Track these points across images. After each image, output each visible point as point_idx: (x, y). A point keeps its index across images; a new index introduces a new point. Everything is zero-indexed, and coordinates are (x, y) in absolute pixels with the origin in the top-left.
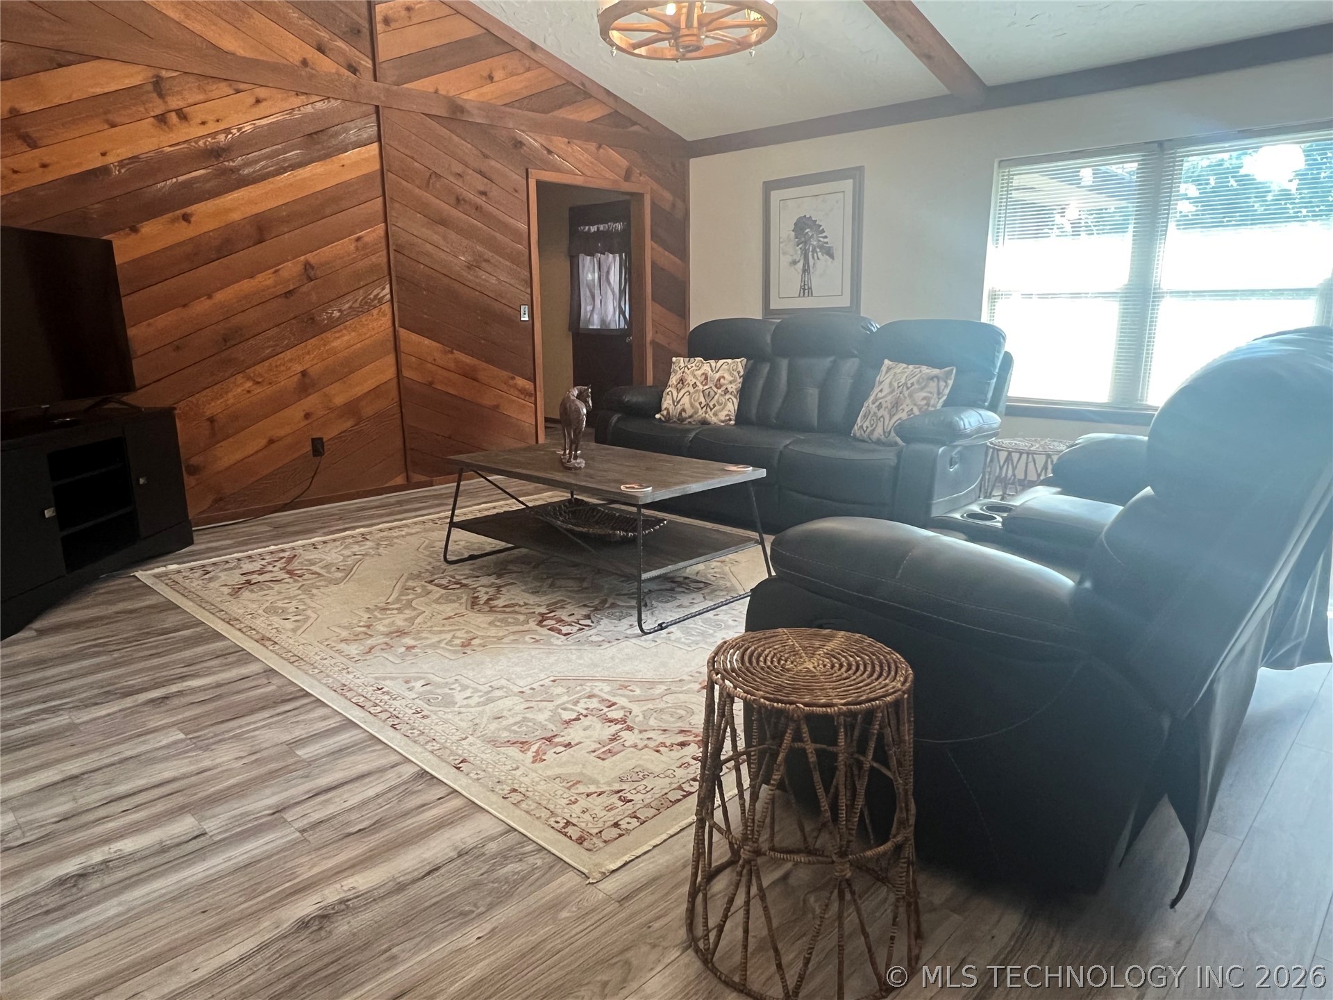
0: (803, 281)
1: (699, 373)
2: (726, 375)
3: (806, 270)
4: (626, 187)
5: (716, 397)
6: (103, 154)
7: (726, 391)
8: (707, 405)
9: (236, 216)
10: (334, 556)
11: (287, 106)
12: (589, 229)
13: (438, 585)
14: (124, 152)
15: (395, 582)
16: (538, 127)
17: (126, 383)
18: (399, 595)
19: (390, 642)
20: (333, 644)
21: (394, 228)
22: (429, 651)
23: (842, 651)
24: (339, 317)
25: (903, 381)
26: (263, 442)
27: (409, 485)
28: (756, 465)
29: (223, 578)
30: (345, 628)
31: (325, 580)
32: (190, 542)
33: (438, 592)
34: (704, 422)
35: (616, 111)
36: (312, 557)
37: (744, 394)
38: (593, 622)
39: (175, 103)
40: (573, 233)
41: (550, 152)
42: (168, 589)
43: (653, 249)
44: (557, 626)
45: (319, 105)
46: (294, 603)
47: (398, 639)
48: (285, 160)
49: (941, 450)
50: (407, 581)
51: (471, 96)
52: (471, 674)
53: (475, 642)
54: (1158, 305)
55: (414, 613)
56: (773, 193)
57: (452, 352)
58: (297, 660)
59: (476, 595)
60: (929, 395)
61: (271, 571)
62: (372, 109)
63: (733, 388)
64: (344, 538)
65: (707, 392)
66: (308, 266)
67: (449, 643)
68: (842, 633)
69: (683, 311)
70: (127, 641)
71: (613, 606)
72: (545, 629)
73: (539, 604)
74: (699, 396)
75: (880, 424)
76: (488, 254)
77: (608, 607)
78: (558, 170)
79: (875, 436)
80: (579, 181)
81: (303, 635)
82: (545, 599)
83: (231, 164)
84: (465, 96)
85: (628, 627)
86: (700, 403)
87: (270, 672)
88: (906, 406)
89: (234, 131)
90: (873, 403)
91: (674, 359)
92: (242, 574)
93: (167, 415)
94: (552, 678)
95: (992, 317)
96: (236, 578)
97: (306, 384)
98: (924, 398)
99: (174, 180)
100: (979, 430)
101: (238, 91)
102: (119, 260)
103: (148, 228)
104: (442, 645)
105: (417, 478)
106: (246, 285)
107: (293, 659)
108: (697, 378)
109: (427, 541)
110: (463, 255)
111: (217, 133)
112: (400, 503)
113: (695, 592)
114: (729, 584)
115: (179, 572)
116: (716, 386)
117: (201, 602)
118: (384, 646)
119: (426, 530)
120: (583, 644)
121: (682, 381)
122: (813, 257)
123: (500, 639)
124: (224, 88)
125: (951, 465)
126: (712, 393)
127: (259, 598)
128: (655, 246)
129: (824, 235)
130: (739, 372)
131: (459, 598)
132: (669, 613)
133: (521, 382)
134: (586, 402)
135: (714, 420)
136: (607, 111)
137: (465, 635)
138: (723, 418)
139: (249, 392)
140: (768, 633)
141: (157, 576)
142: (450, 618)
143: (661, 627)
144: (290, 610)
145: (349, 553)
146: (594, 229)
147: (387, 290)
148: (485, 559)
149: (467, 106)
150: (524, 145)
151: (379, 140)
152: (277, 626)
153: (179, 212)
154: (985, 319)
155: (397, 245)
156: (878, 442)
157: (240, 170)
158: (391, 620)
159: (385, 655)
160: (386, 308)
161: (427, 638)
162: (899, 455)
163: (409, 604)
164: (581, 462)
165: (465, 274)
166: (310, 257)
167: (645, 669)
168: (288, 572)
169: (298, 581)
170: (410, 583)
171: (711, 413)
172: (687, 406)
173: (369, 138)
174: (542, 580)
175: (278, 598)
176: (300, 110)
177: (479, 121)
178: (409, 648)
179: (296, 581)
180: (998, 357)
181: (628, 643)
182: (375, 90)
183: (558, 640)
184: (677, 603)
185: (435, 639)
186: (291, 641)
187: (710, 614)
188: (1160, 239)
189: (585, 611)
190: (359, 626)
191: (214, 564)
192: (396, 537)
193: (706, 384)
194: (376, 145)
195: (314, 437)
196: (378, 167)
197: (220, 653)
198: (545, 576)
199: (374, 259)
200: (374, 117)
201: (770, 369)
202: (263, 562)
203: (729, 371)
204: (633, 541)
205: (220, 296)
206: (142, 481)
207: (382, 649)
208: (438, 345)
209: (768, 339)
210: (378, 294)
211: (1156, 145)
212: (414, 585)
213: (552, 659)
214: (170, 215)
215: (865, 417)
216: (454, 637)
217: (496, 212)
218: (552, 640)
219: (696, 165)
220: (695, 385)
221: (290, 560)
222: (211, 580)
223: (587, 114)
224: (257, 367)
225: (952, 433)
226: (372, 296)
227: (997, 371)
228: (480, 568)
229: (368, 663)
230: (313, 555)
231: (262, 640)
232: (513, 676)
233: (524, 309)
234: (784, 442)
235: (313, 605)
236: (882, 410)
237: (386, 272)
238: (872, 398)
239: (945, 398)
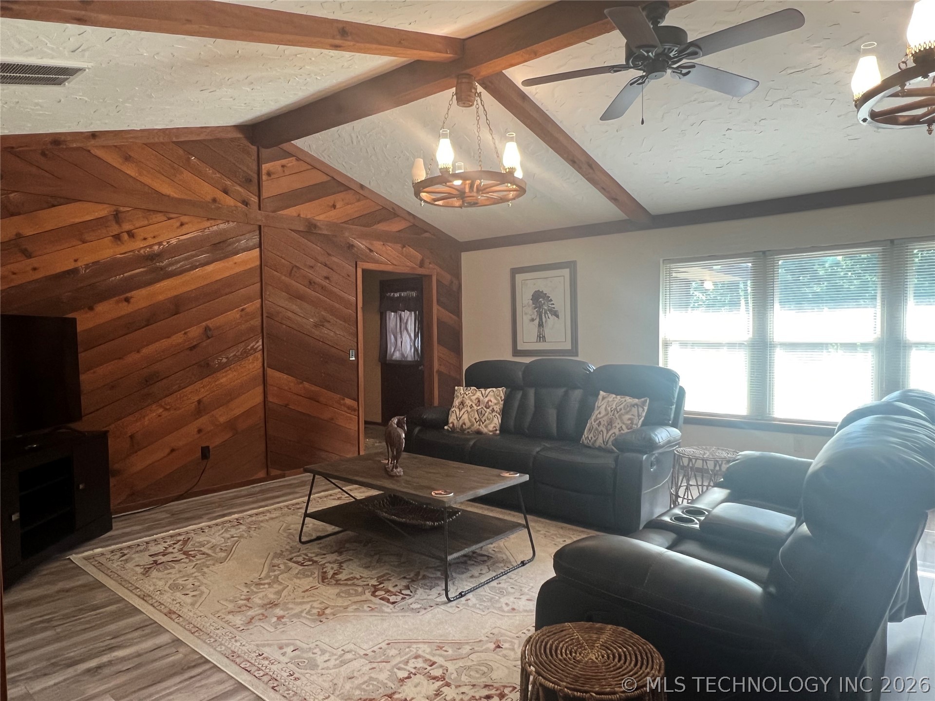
0: (539, 331)
1: (474, 398)
2: (493, 399)
3: (541, 325)
4: (421, 271)
5: (486, 414)
6: (76, 261)
7: (493, 410)
8: (480, 420)
9: (161, 298)
10: (218, 538)
11: (202, 226)
12: (394, 295)
13: (297, 563)
14: (89, 259)
15: (264, 560)
16: (363, 236)
17: (76, 415)
18: (269, 572)
19: (266, 613)
20: (223, 616)
21: (266, 302)
22: (295, 620)
23: (612, 642)
24: (226, 362)
25: (614, 407)
26: (167, 451)
27: (269, 477)
28: (522, 471)
29: (137, 559)
30: (231, 601)
31: (212, 560)
32: (109, 528)
33: (297, 568)
34: (479, 432)
35: (414, 225)
36: (201, 540)
37: (505, 412)
38: (411, 592)
39: (127, 227)
40: (382, 298)
41: (371, 251)
42: (95, 570)
43: (438, 310)
44: (386, 596)
45: (222, 226)
46: (191, 580)
47: (271, 610)
48: (196, 261)
49: (645, 457)
50: (273, 559)
51: (321, 217)
52: (327, 640)
53: (328, 611)
54: (773, 355)
55: (280, 587)
56: (517, 276)
57: (301, 383)
58: (197, 631)
59: (324, 570)
60: (632, 417)
61: (172, 553)
62: (257, 228)
63: (497, 408)
64: (223, 523)
65: (480, 411)
66: (207, 329)
67: (308, 613)
68: (610, 626)
69: (457, 350)
70: (66, 617)
71: (424, 577)
72: (377, 599)
73: (371, 577)
74: (474, 414)
75: (601, 436)
76: (329, 317)
77: (421, 579)
78: (376, 262)
79: (597, 444)
80: (389, 268)
81: (200, 609)
82: (374, 573)
83: (161, 264)
84: (317, 218)
85: (437, 595)
86: (475, 419)
87: (177, 642)
88: (618, 424)
89: (165, 243)
90: (595, 422)
91: (456, 388)
92: (150, 556)
93: (103, 437)
94: (387, 642)
95: (666, 363)
96: (147, 560)
97: (201, 409)
98: (629, 419)
99: (122, 276)
100: (669, 442)
101: (169, 219)
102: (79, 329)
103: (100, 308)
104: (304, 614)
105: (274, 472)
106: (165, 343)
107: (194, 630)
108: (472, 402)
109: (285, 525)
110: (313, 319)
111: (154, 245)
112: (262, 492)
113: (482, 564)
114: (505, 557)
115: (102, 554)
116: (486, 407)
117: (122, 581)
118: (261, 617)
119: (283, 515)
120: (406, 611)
121: (462, 403)
122: (545, 317)
123: (346, 608)
124: (160, 217)
125: (652, 465)
126: (483, 412)
127: (165, 576)
128: (440, 308)
129: (552, 302)
130: (501, 397)
131: (313, 573)
132: (465, 583)
133: (348, 401)
134: (402, 427)
135: (485, 430)
136: (407, 224)
137: (319, 606)
138: (491, 429)
139: (160, 416)
140: (558, 626)
141: (86, 559)
142: (307, 590)
143: (461, 595)
144: (188, 587)
145: (229, 536)
146: (396, 295)
147: (260, 343)
148: (328, 539)
149: (318, 224)
150: (355, 247)
151: (260, 246)
152: (179, 601)
153: (123, 297)
154: (661, 365)
155: (267, 313)
156: (600, 448)
157: (165, 268)
158: (263, 593)
159: (262, 625)
160: (259, 355)
161: (292, 609)
162: (616, 459)
163: (276, 580)
164: (399, 471)
165: (313, 330)
166: (208, 323)
167: (454, 632)
168: (184, 553)
169: (193, 561)
170: (276, 561)
171: (483, 426)
172: (467, 421)
173: (254, 245)
174: (372, 556)
175: (178, 576)
176: (209, 229)
177: (325, 232)
178: (280, 618)
179: (190, 561)
180: (675, 391)
181: (438, 609)
182: (259, 216)
183: (388, 608)
184: (468, 574)
185: (298, 609)
186: (191, 614)
187: (494, 583)
188: (770, 311)
189: (404, 583)
190: (241, 600)
191: (129, 547)
192: (262, 521)
193: (479, 405)
194: (258, 249)
195: (203, 446)
196: (258, 263)
197: (139, 626)
198: (373, 553)
199: (252, 322)
200: (257, 233)
201: (522, 395)
202: (166, 545)
203: (494, 396)
204: (440, 527)
205: (145, 351)
206: (81, 487)
207: (260, 619)
208: (293, 378)
209: (520, 374)
210: (254, 346)
211: (761, 253)
212: (279, 562)
213: (385, 625)
214: (117, 298)
215: (590, 430)
216: (312, 607)
217: (334, 289)
218: (383, 608)
219: (465, 257)
220: (471, 407)
221: (186, 542)
222: (126, 561)
223: (395, 226)
224: (167, 399)
225: (650, 446)
226: (249, 348)
227: (675, 400)
228: (325, 547)
229: (249, 631)
230: (202, 538)
231: (170, 613)
232: (359, 640)
233: (352, 352)
234: (536, 449)
235: (205, 581)
236: (601, 426)
237: (260, 331)
238: (593, 418)
239: (643, 418)
